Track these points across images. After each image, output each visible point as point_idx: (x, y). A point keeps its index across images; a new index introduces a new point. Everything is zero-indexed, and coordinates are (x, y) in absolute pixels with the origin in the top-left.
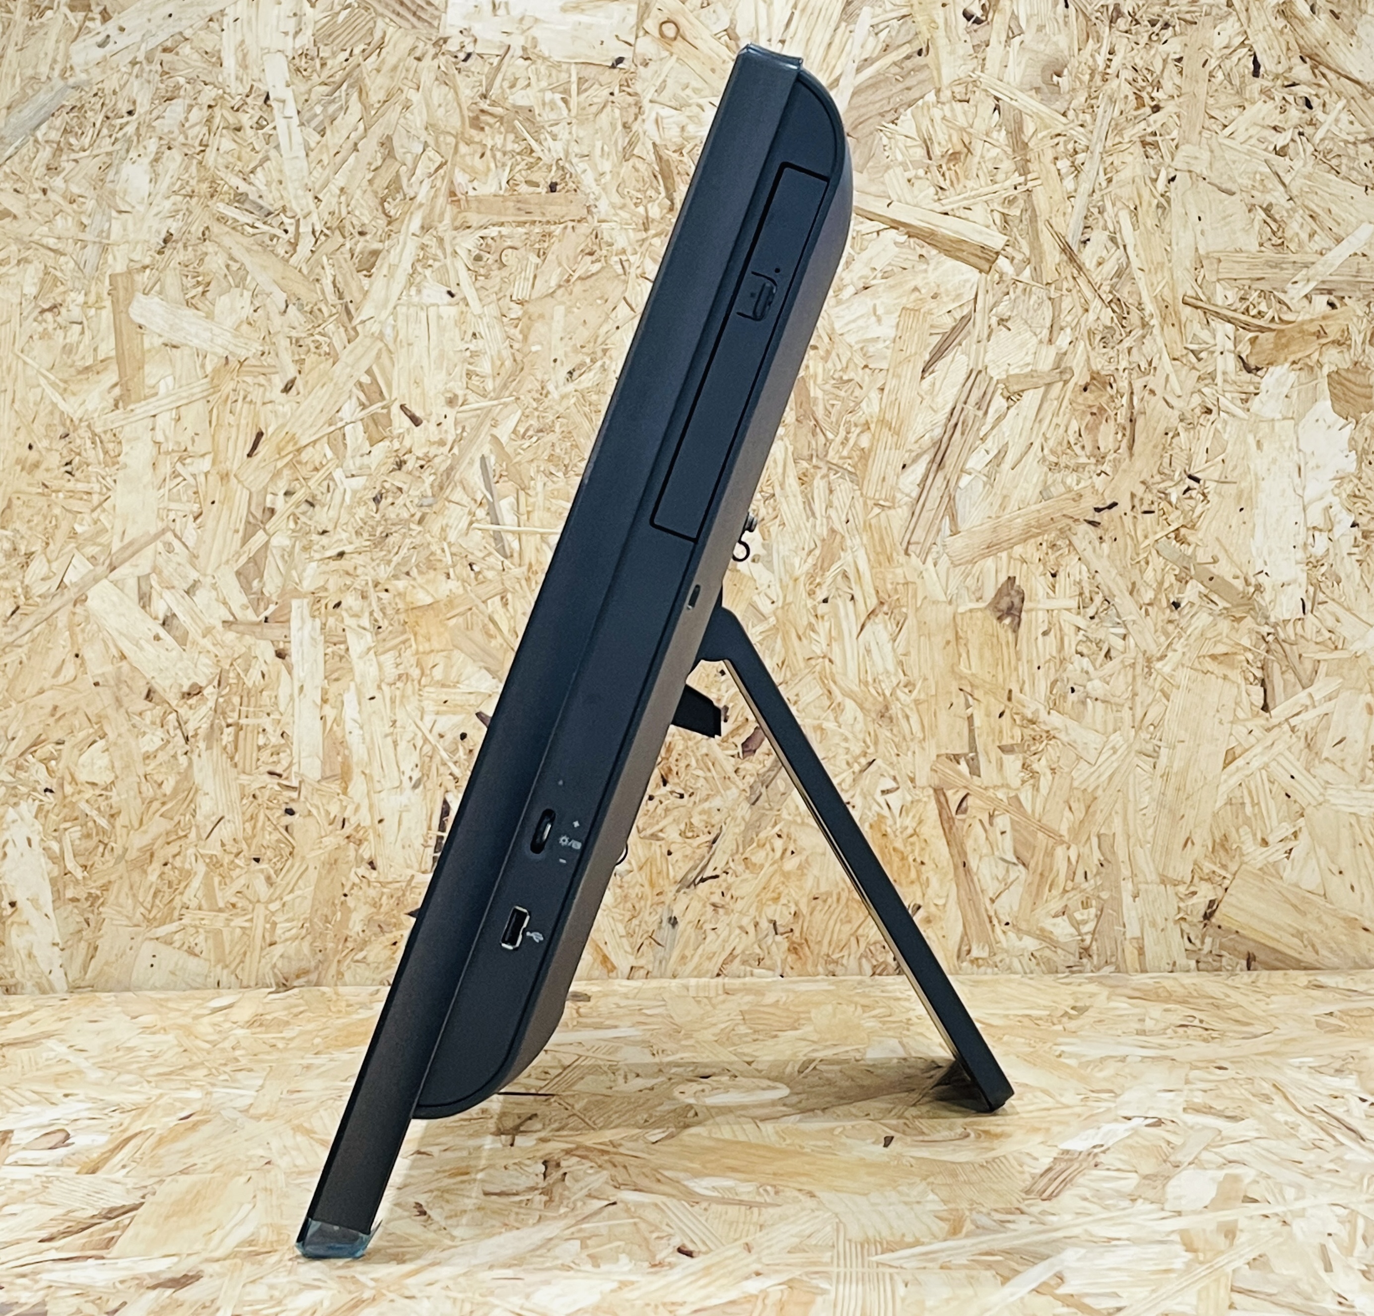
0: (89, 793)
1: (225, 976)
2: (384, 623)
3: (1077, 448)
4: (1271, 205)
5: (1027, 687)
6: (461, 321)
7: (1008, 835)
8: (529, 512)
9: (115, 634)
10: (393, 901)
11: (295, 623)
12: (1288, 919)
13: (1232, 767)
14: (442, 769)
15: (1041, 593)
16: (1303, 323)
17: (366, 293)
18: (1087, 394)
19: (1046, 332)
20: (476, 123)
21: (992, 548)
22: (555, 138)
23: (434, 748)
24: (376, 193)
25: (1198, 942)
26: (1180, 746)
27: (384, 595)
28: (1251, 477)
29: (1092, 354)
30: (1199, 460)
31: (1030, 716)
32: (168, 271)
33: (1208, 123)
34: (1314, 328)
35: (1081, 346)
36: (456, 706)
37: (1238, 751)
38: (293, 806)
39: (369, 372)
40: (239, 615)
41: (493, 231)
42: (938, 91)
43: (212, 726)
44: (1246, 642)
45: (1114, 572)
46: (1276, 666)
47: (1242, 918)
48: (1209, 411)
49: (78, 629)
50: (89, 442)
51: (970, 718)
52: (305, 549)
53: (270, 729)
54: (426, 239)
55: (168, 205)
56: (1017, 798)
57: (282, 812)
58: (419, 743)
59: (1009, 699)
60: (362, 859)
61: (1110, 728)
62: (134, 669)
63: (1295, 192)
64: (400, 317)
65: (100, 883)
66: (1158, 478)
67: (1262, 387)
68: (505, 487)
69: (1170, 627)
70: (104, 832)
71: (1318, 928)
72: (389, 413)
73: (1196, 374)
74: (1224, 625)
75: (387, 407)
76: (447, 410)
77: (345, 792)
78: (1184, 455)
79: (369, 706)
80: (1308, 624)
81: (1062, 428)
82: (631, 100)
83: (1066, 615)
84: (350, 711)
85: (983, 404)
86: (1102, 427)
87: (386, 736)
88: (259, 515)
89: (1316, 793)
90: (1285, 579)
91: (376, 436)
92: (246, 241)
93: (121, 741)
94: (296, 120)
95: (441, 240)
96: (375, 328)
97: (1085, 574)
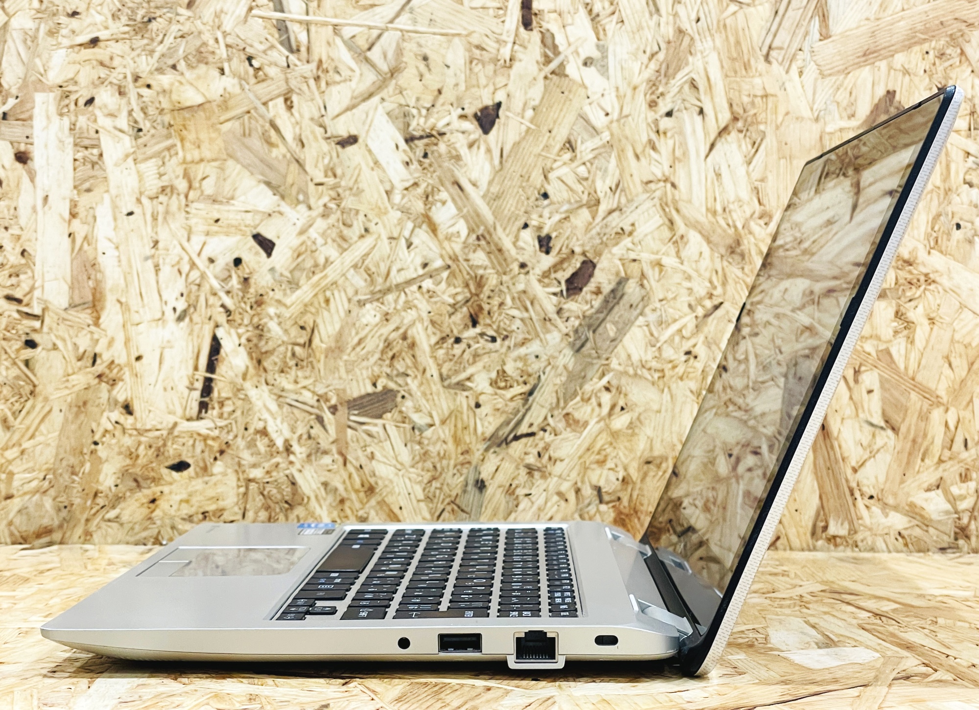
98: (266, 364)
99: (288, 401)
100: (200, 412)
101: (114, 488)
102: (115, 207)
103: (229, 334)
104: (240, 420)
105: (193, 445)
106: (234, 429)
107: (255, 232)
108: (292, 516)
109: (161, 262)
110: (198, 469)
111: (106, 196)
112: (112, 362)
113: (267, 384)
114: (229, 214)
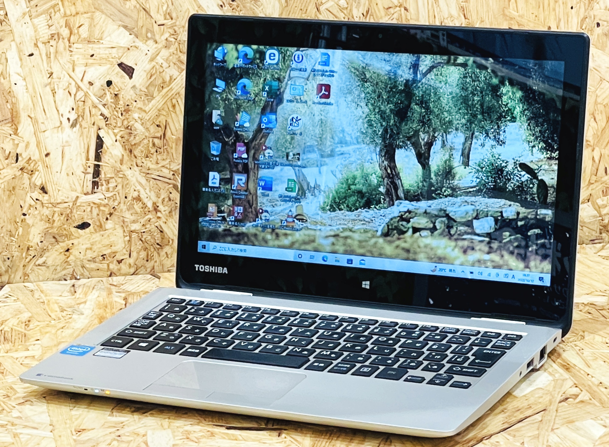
14: (94, 111)
36: (101, 59)
60: (35, 185)
77: (16, 133)
98: (136, 152)
99: (153, 176)
100: (93, 188)
101: (40, 244)
102: (20, 51)
103: (108, 133)
104: (121, 192)
105: (91, 211)
106: (118, 198)
107: (119, 62)
108: (163, 253)
109: (56, 88)
110: (96, 227)
111: (13, 44)
112: (30, 159)
113: (137, 166)
114: (99, 50)
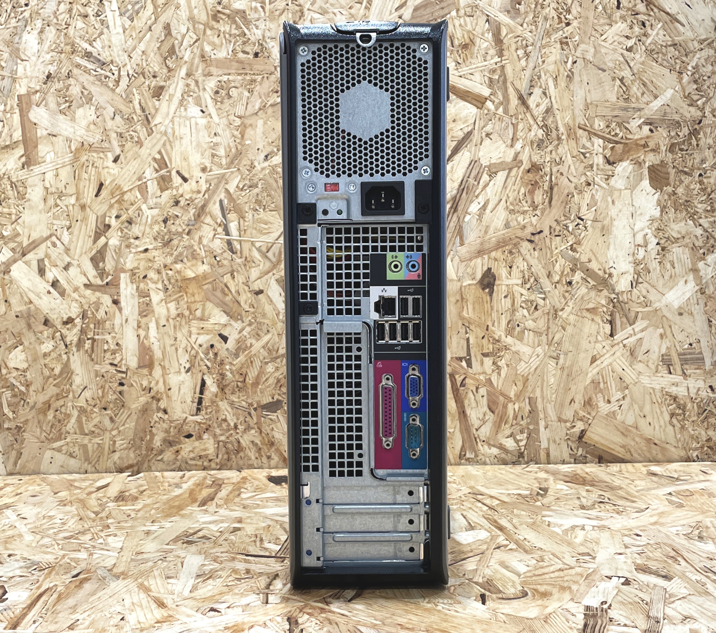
0: (15, 374)
1: (89, 469)
2: (170, 287)
3: (524, 202)
4: (623, 77)
5: (496, 324)
6: (208, 127)
7: (485, 398)
8: (245, 230)
9: (26, 290)
10: (176, 430)
11: (122, 285)
12: (619, 439)
13: (595, 364)
15: (504, 276)
16: (637, 140)
17: (157, 110)
18: (529, 174)
19: (509, 142)
20: (215, 17)
21: (480, 253)
22: (257, 28)
23: (197, 353)
24: (161, 55)
25: (575, 451)
26: (570, 354)
27: (170, 272)
28: (608, 219)
29: (532, 154)
30: (584, 208)
31: (497, 338)
32: (49, 94)
33: (594, 33)
34: (643, 142)
35: (527, 149)
37: (598, 357)
38: (124, 381)
39: (160, 152)
40: (93, 281)
41: (225, 78)
42: (458, 10)
43: (79, 339)
44: (603, 302)
45: (540, 266)
46: (617, 314)
47: (596, 438)
48: (589, 184)
49: (6, 287)
50: (9, 187)
51: (468, 340)
52: (128, 246)
53: (110, 341)
54: (190, 81)
55: (48, 57)
56: (490, 379)
57: (117, 384)
58: (189, 349)
59: (487, 330)
61: (536, 344)
62: (37, 309)
63: (635, 71)
64: (176, 123)
65: (22, 420)
66: (563, 218)
67: (616, 172)
68: (232, 216)
69: (567, 294)
70: (24, 394)
71: (633, 443)
72: (170, 175)
73: (583, 165)
74: (593, 294)
75: (169, 172)
76: (201, 174)
78: (576, 207)
79: (162, 330)
80: (633, 294)
81: (516, 192)
82: (297, 8)
83: (516, 288)
84: (153, 332)
85: (477, 178)
86: (536, 192)
87: (172, 345)
88: (102, 228)
89: (634, 378)
90: (623, 271)
91: (164, 187)
92: (92, 78)
93: (31, 347)
94: (117, 13)
95: (197, 82)
96: (163, 129)
97: (526, 267)
